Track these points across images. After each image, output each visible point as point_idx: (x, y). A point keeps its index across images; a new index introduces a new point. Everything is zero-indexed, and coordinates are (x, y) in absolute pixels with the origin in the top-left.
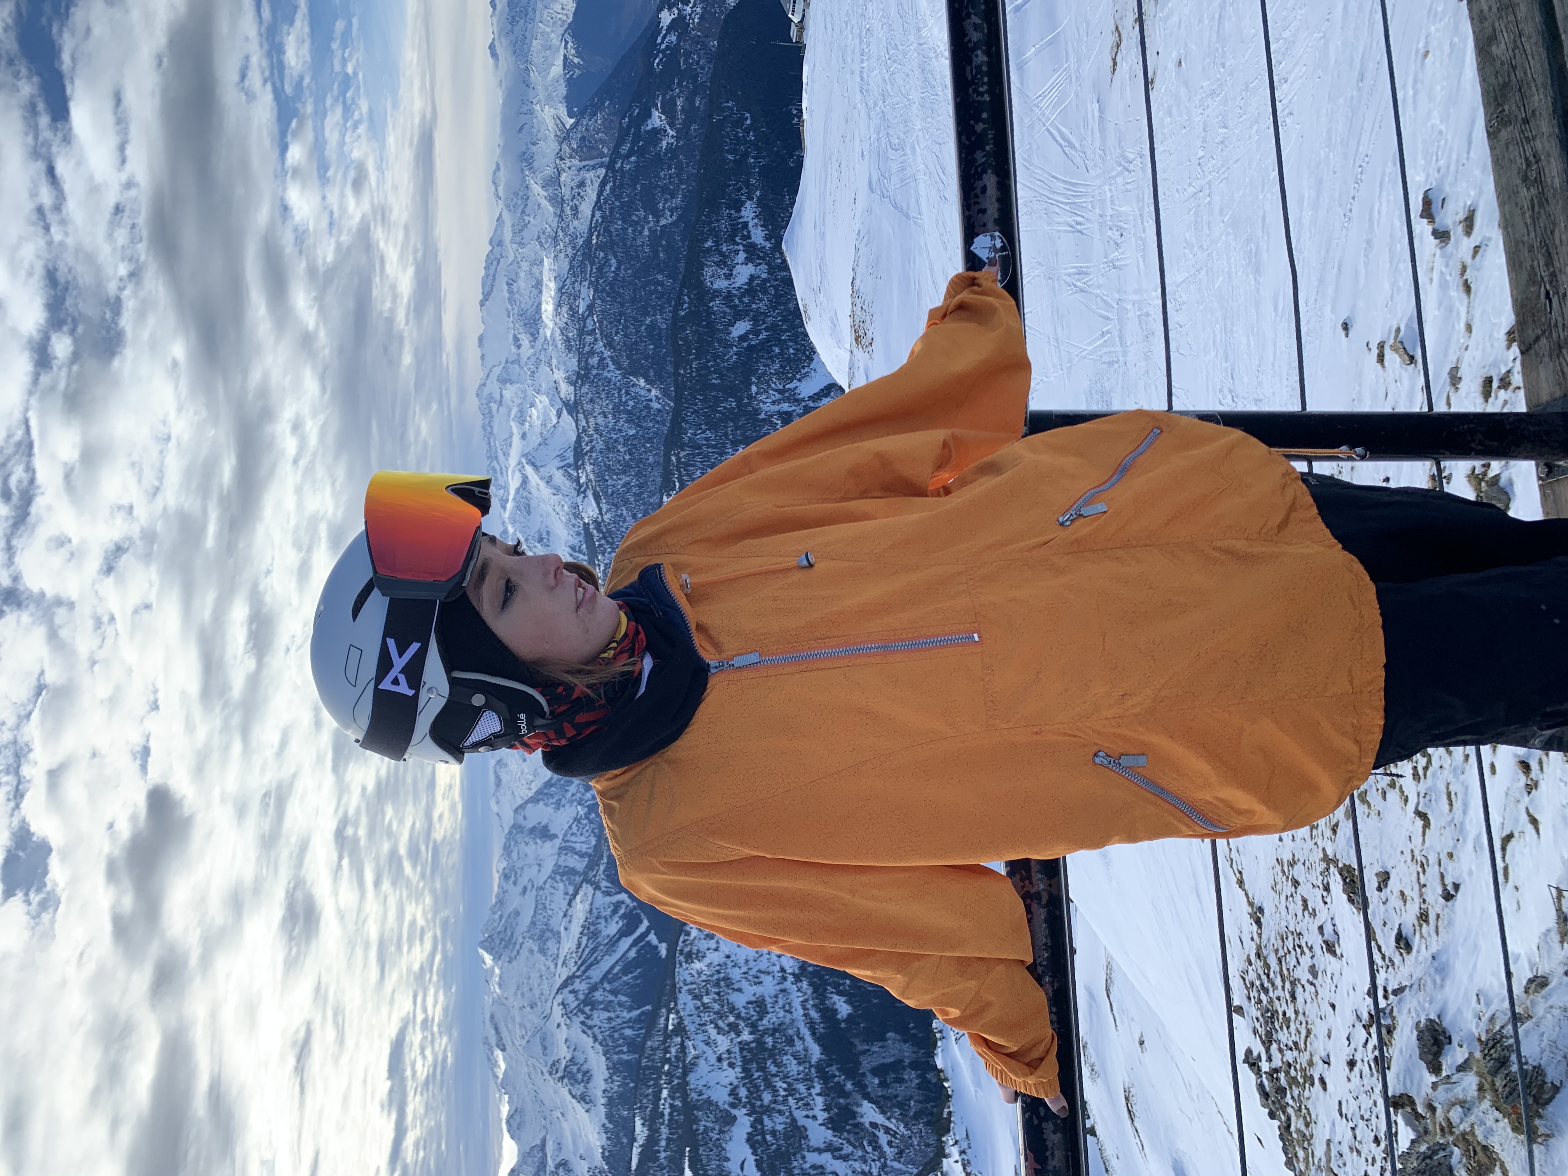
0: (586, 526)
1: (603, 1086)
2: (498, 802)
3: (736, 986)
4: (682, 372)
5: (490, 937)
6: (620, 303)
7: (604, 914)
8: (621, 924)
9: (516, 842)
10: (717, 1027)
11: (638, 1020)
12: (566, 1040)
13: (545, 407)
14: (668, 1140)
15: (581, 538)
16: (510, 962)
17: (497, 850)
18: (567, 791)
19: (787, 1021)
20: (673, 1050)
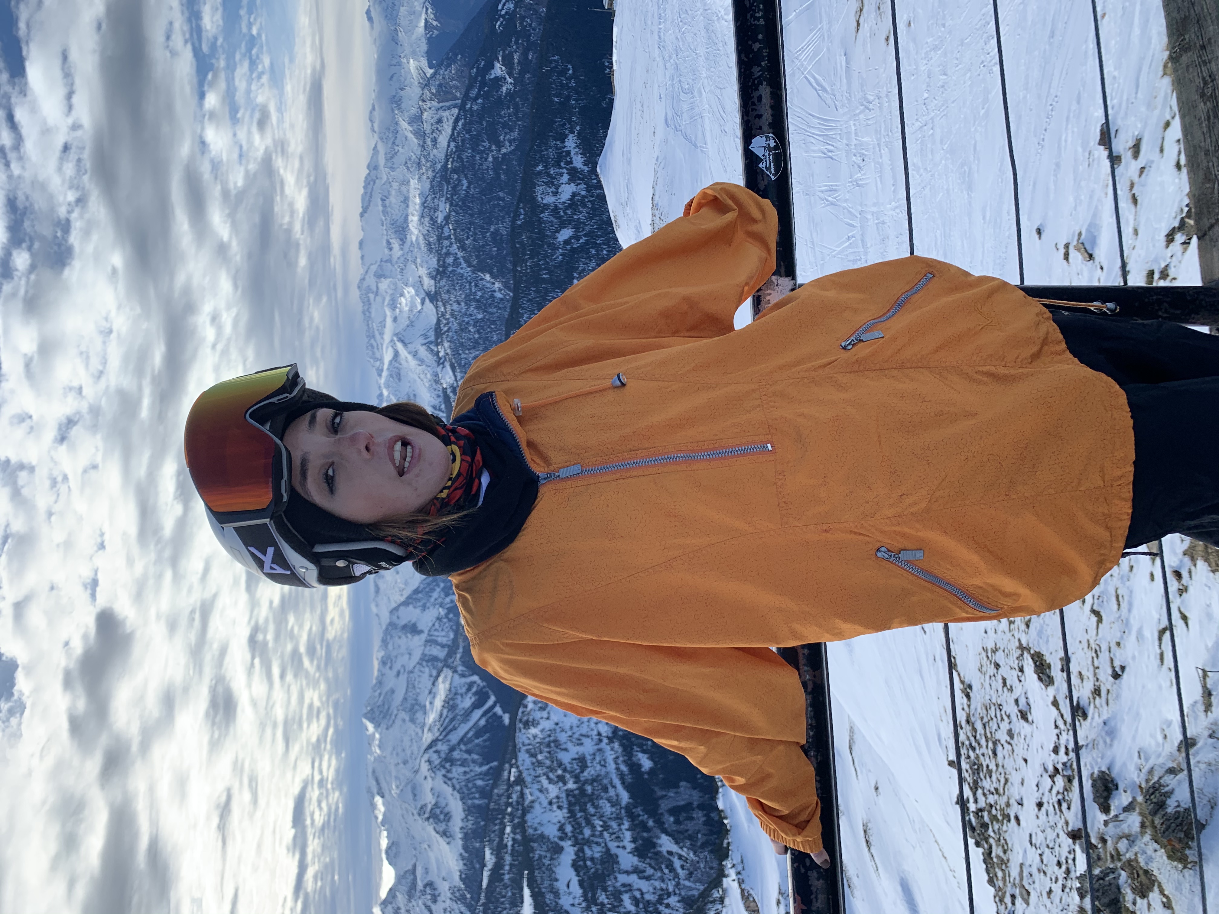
0: (444, 390)
1: (460, 824)
2: (377, 605)
3: (563, 747)
4: (519, 269)
5: (372, 710)
6: (470, 214)
7: (460, 691)
8: (473, 699)
9: (392, 637)
10: (548, 778)
11: (487, 773)
12: (432, 789)
13: (412, 297)
14: (511, 865)
15: (441, 399)
16: (387, 729)
17: (377, 643)
18: (430, 596)
19: (603, 773)
20: (515, 797)
